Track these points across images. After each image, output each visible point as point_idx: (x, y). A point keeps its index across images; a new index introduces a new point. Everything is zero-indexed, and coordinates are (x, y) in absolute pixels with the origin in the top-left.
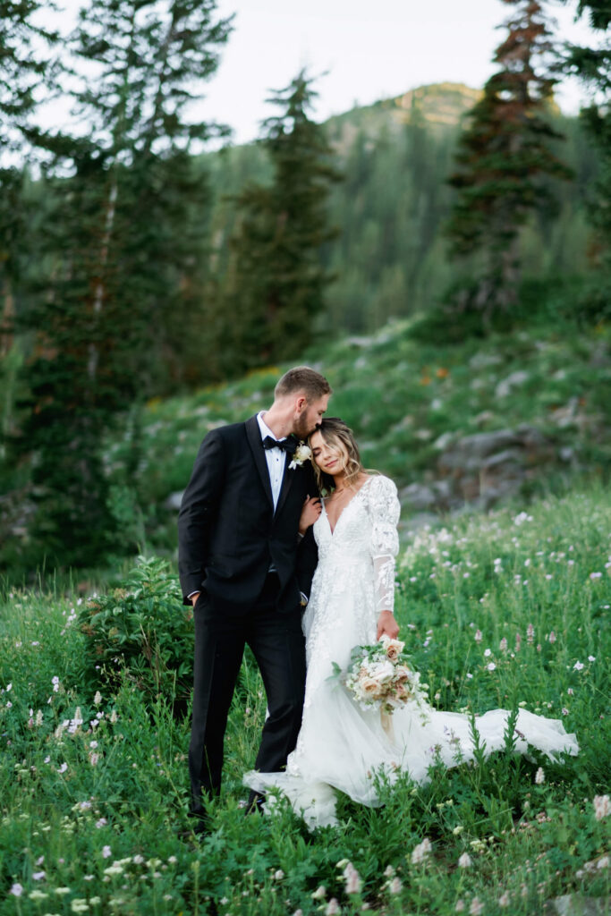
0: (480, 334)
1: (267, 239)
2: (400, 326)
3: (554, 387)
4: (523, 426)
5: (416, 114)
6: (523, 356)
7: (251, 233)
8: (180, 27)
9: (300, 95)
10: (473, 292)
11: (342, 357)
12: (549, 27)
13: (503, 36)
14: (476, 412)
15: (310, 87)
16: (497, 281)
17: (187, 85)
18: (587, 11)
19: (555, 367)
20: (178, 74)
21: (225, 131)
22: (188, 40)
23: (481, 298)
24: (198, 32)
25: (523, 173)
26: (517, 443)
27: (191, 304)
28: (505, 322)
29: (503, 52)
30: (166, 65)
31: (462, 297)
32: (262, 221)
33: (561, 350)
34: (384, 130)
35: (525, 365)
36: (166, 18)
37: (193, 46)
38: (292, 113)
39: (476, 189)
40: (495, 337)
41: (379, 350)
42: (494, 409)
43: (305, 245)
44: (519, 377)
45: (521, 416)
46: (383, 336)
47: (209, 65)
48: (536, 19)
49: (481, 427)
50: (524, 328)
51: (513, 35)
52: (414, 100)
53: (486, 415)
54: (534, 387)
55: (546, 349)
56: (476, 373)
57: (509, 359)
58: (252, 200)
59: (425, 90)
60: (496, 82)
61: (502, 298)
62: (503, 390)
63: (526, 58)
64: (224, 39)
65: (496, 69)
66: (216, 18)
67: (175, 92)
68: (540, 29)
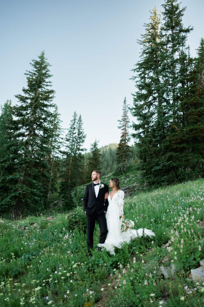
0: (122, 174)
1: (92, 164)
2: (111, 174)
3: (133, 180)
4: (129, 186)
5: (110, 148)
6: (128, 176)
7: (90, 163)
8: (79, 136)
9: (95, 145)
10: (121, 169)
11: (103, 178)
12: (128, 133)
13: (122, 134)
14: (122, 185)
15: (97, 143)
16: (124, 167)
17: (81, 144)
18: (134, 128)
19: (132, 178)
20: (79, 142)
21: (86, 150)
22: (80, 138)
23: (122, 169)
24: (81, 137)
25: (126, 152)
26: (128, 188)
27: (83, 173)
28: (125, 172)
29: (122, 137)
30: (77, 141)
31: (119, 169)
32: (91, 161)
33: (133, 175)
34: (106, 150)
35: (128, 178)
36: (77, 135)
37: (81, 139)
38: (94, 147)
39: (120, 155)
40: (124, 174)
41: (108, 177)
42: (125, 184)
43: (97, 164)
44: (128, 179)
45: (129, 185)
46: (109, 175)
47: (83, 141)
48: (126, 132)
49: (123, 186)
50: (128, 173)
51: (123, 134)
52: (110, 146)
53: (124, 185)
54: (130, 181)
55: (131, 175)
56: (122, 179)
57: (126, 177)
58: (90, 159)
59: (111, 144)
60: (121, 140)
61: (124, 169)
62: (126, 181)
63: (125, 137)
64: (85, 138)
65: (121, 139)
66: (84, 135)
67: (79, 145)
68: (127, 133)
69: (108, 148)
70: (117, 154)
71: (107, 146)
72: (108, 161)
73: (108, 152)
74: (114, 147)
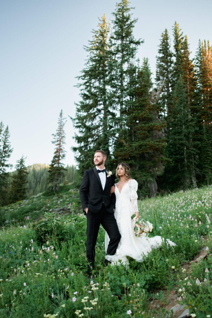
0: (54, 194)
1: (17, 183)
2: (41, 194)
3: (68, 201)
4: (64, 207)
6: (62, 197)
7: (14, 182)
8: (4, 150)
9: (22, 162)
10: (52, 188)
11: (31, 199)
12: (63, 149)
13: (56, 150)
14: (55, 206)
15: (23, 160)
16: (56, 186)
17: (6, 159)
19: (66, 199)
20: (4, 157)
21: (11, 166)
22: (5, 152)
23: (54, 189)
24: (7, 151)
25: (60, 170)
26: (63, 210)
27: (6, 192)
28: (58, 192)
29: (55, 153)
30: (2, 156)
31: (51, 189)
32: (16, 180)
33: (67, 196)
35: (62, 198)
36: (2, 149)
37: (7, 153)
38: (21, 164)
39: (52, 173)
40: (56, 195)
41: (38, 197)
42: (58, 205)
43: (23, 184)
44: (61, 200)
45: (63, 205)
46: (38, 195)
47: (9, 156)
48: (61, 148)
49: (57, 208)
50: (61, 193)
51: (57, 150)
52: (34, 166)
53: (57, 206)
54: (64, 201)
55: (64, 196)
56: (54, 200)
57: (59, 198)
58: (14, 177)
60: (55, 157)
61: (57, 189)
62: (59, 202)
63: (59, 153)
64: (12, 152)
65: (55, 155)
66: (10, 149)
67: (3, 160)
68: (61, 149)
69: (31, 169)
70: (49, 171)
71: (31, 167)
72: (30, 183)
73: (32, 173)
74: (39, 167)
